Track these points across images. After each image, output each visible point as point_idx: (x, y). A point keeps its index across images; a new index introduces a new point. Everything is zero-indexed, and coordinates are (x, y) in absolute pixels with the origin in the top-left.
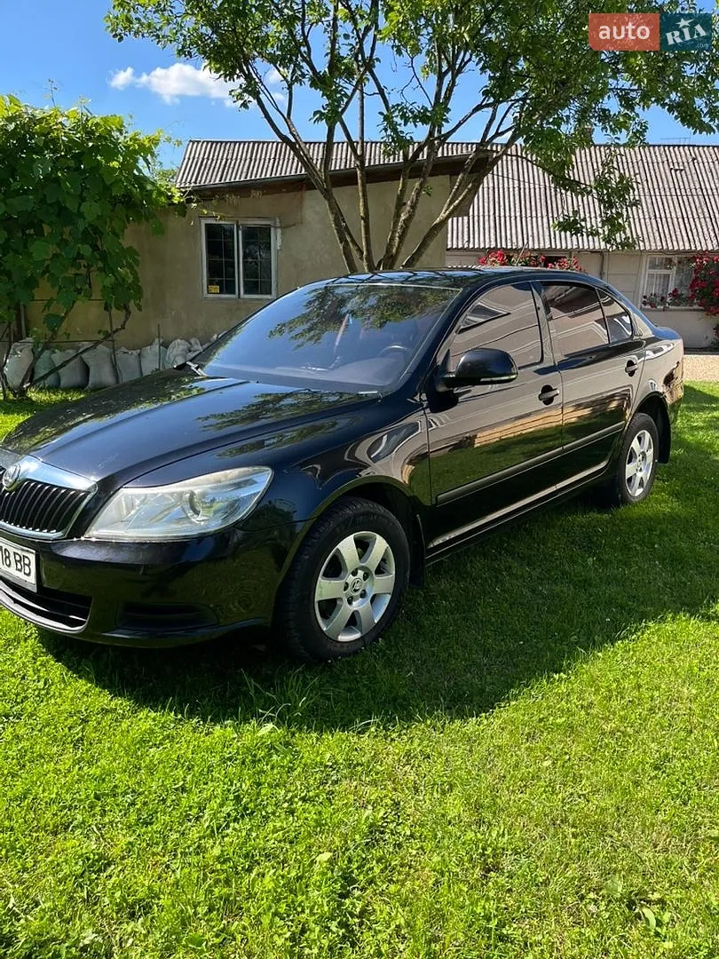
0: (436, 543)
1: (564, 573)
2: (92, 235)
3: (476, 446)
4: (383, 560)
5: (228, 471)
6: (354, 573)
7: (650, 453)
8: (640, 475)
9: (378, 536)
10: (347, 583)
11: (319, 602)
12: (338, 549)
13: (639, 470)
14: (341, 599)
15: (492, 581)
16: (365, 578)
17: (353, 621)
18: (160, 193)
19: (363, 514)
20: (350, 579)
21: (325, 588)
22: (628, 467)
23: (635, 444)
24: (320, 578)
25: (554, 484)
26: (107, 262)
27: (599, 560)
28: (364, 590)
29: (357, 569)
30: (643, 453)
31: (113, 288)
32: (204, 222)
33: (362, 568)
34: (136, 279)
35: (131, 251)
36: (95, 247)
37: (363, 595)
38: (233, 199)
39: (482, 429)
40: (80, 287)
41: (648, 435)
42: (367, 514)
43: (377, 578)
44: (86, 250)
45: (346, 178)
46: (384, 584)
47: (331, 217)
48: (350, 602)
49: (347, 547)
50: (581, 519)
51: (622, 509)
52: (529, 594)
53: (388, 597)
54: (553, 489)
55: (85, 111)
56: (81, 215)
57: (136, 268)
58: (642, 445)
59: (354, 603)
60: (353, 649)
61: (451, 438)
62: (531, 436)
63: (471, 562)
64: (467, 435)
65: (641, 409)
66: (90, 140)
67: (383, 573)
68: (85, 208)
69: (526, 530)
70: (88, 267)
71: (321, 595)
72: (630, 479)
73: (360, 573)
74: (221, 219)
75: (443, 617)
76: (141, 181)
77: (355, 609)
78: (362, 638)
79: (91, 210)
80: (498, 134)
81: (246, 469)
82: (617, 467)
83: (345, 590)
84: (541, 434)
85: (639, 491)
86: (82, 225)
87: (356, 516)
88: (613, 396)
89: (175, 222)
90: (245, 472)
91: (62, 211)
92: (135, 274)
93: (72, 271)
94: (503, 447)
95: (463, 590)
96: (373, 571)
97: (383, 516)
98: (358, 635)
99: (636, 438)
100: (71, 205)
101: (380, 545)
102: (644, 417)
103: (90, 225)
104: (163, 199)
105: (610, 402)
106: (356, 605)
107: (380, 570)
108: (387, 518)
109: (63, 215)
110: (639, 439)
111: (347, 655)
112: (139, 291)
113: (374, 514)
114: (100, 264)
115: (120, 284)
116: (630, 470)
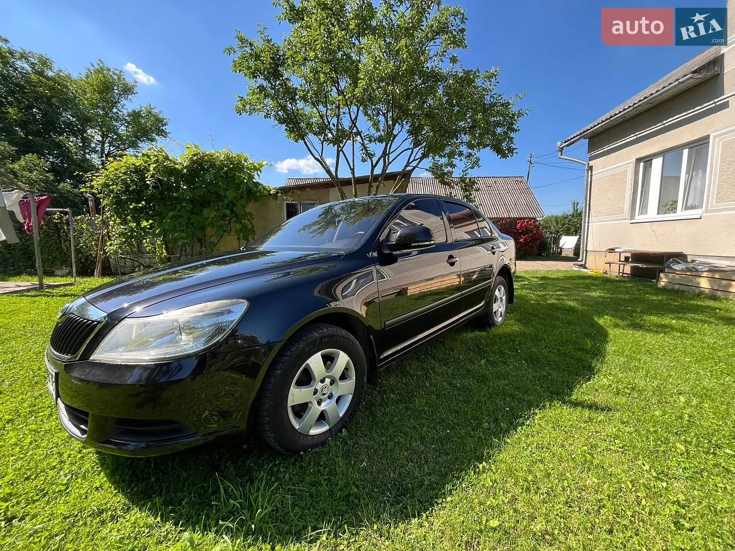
0: (386, 354)
1: (468, 371)
2: (231, 206)
3: (409, 294)
4: (346, 369)
5: (209, 303)
6: (323, 381)
7: (504, 298)
8: (500, 310)
9: (341, 352)
10: (316, 389)
11: (293, 407)
12: (308, 364)
13: (499, 308)
14: (311, 402)
15: (423, 377)
16: (331, 384)
17: (322, 417)
18: (265, 189)
19: (328, 336)
20: (319, 386)
21: (296, 395)
22: (494, 305)
23: (497, 293)
24: (292, 388)
25: (457, 314)
26: (238, 218)
27: (488, 361)
28: (331, 393)
29: (324, 378)
30: (501, 298)
31: (241, 231)
32: (285, 202)
33: (329, 377)
34: (253, 226)
35: (250, 213)
36: (232, 211)
37: (330, 397)
38: (298, 192)
39: (411, 284)
40: (225, 230)
41: (503, 288)
42: (331, 336)
43: (341, 383)
44: (228, 212)
45: (347, 182)
46: (347, 387)
47: (339, 194)
48: (319, 403)
49: (315, 362)
50: (470, 335)
51: (493, 329)
52: (448, 387)
53: (351, 396)
54: (456, 318)
55: (229, 152)
56: (226, 196)
57: (252, 221)
58: (500, 293)
59: (323, 404)
60: (321, 440)
61: (395, 288)
62: (436, 291)
63: (410, 364)
64: (403, 287)
65: (500, 274)
66: (231, 164)
67: (346, 378)
68: (228, 193)
69: (441, 342)
70: (229, 221)
71: (293, 401)
72: (495, 312)
73: (328, 381)
74: (292, 201)
75: (391, 408)
76: (257, 184)
77: (323, 409)
78: (330, 430)
79: (231, 194)
80: (414, 160)
81: (225, 301)
82: (489, 305)
83: (314, 395)
84: (441, 291)
85: (500, 319)
86: (226, 201)
87: (322, 338)
88: (475, 272)
89: (272, 203)
90: (223, 303)
91: (218, 196)
92: (251, 223)
93: (222, 222)
94: (422, 297)
95: (405, 385)
96: (338, 378)
97: (343, 337)
98: (326, 428)
99: (497, 290)
100: (222, 193)
101: (343, 359)
102: (501, 278)
103: (230, 201)
104: (265, 192)
105: (473, 275)
106: (323, 406)
107: (343, 377)
108: (347, 338)
109: (219, 198)
110: (499, 290)
111: (316, 446)
112: (254, 232)
113: (337, 336)
114: (235, 219)
115: (244, 227)
116: (495, 307)
